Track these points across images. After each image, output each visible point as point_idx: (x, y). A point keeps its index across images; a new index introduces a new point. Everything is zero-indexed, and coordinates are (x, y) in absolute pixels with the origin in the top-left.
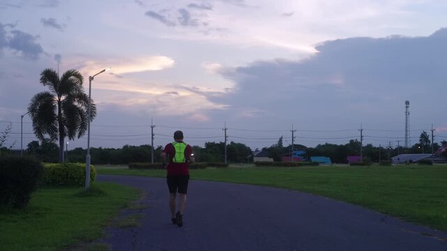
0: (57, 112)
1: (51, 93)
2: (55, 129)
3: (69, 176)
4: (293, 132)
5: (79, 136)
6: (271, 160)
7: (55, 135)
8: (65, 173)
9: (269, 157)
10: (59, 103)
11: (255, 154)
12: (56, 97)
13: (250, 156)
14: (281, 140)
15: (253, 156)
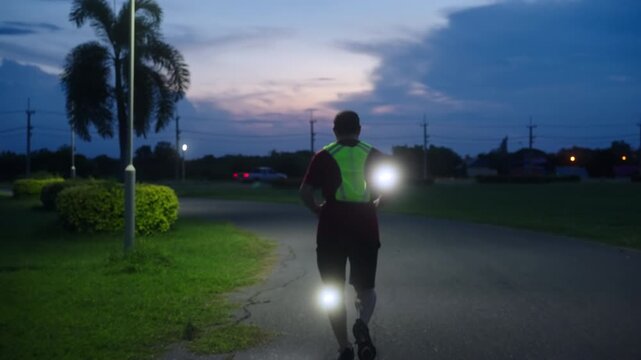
0: (112, 82)
1: (102, 43)
3: (117, 211)
4: (531, 128)
5: (157, 130)
6: (494, 173)
7: (109, 126)
8: (107, 207)
9: (491, 168)
10: (117, 63)
11: (468, 164)
12: (112, 51)
13: (460, 167)
14: (505, 142)
15: (465, 166)
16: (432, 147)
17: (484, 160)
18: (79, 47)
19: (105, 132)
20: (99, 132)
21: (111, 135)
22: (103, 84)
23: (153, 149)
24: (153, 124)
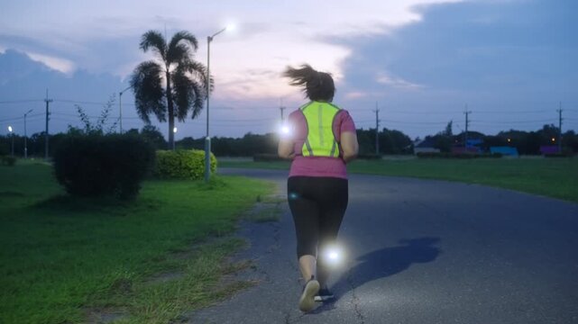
0: (165, 86)
1: (157, 62)
2: (162, 108)
3: (183, 166)
4: (467, 114)
5: (192, 117)
6: (438, 151)
7: (164, 115)
8: (178, 162)
9: (436, 148)
10: (168, 74)
11: (416, 144)
12: (164, 67)
13: (409, 147)
14: (450, 126)
15: (413, 147)
16: (385, 129)
17: (430, 141)
19: (161, 118)
20: (158, 118)
22: (159, 88)
23: (140, 131)
24: (190, 113)
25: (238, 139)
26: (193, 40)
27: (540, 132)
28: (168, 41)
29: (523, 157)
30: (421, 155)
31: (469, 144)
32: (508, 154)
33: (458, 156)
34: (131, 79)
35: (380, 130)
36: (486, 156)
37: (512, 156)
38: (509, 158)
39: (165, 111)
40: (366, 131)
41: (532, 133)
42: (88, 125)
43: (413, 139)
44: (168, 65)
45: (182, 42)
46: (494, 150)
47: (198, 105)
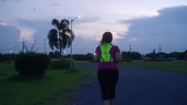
1: (56, 29)
2: (58, 44)
3: (64, 64)
4: (160, 47)
5: (68, 48)
6: (151, 59)
7: (58, 47)
8: (62, 63)
9: (150, 57)
10: (60, 33)
11: (143, 56)
12: (58, 31)
13: (141, 57)
14: (154, 51)
15: (142, 57)
16: (133, 52)
17: (148, 55)
18: (51, 30)
19: (57, 48)
20: (56, 48)
21: (59, 49)
22: (57, 38)
24: (67, 46)
25: (85, 55)
26: (68, 22)
27: (184, 52)
28: (60, 22)
29: (179, 61)
30: (145, 60)
31: (161, 56)
32: (174, 60)
33: (157, 61)
34: (48, 35)
35: (132, 52)
36: (166, 60)
37: (175, 60)
38: (175, 61)
39: (59, 45)
40: (127, 52)
41: (182, 53)
42: (27, 50)
43: (142, 55)
44: (60, 30)
45: (65, 22)
46: (169, 58)
47: (70, 43)
